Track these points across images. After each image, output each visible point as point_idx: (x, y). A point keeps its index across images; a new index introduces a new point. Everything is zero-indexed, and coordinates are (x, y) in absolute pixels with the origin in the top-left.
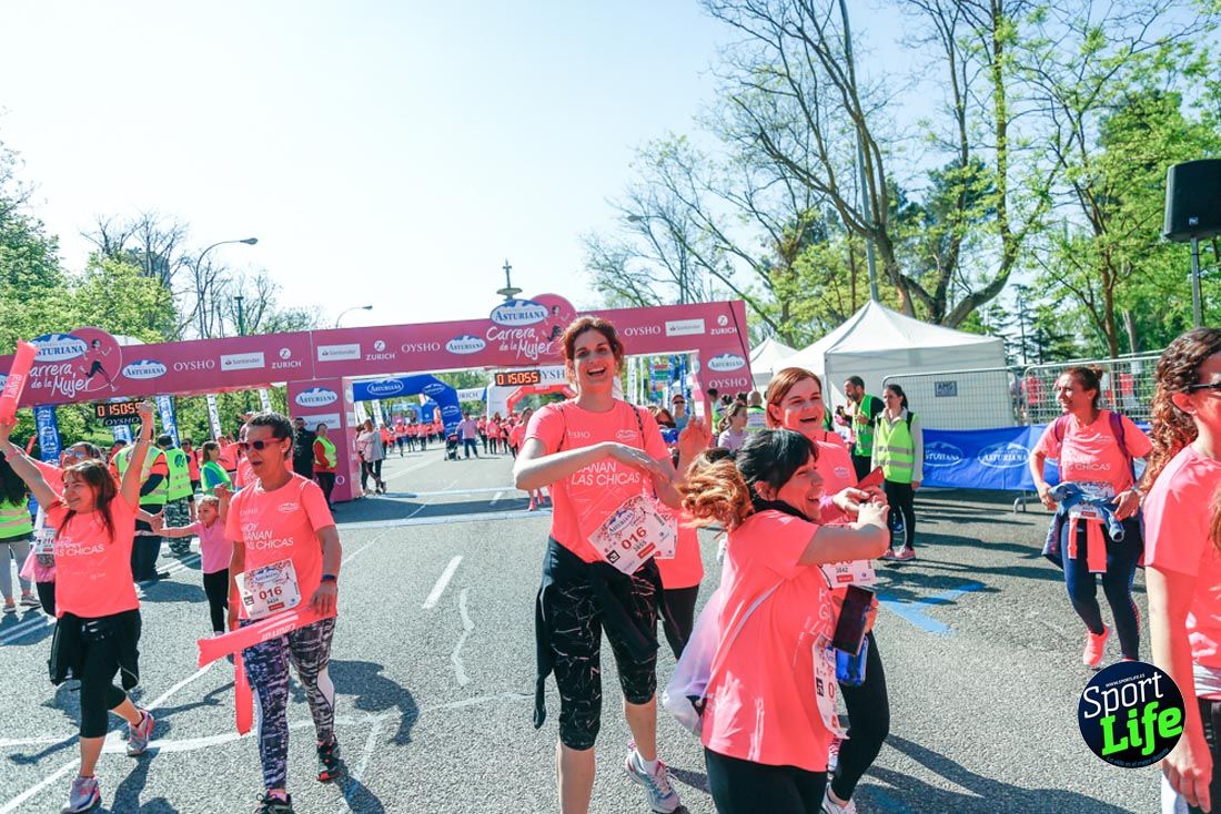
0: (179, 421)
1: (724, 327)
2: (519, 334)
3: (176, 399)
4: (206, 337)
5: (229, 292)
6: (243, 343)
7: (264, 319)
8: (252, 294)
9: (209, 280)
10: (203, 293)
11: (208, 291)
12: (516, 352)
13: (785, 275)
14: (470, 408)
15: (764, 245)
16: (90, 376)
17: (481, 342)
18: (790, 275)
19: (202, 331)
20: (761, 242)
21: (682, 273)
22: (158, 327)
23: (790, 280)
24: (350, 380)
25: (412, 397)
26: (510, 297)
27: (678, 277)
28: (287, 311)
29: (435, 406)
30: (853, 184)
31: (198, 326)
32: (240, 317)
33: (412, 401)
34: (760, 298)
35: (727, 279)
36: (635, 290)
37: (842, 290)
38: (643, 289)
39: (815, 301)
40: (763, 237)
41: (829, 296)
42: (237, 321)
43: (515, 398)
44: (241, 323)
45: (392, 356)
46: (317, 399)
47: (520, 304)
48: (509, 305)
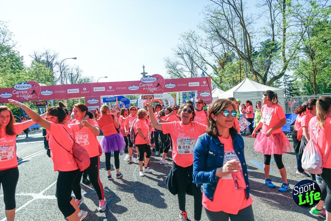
6: (73, 86)
7: (78, 79)
11: (63, 72)
12: (147, 90)
13: (222, 70)
15: (216, 62)
16: (32, 94)
17: (138, 87)
20: (214, 61)
22: (50, 81)
24: (102, 97)
27: (191, 70)
30: (241, 45)
31: (61, 81)
34: (214, 76)
35: (205, 71)
36: (179, 74)
37: (237, 75)
38: (181, 74)
39: (229, 78)
40: (216, 60)
41: (233, 76)
42: (71, 80)
43: (146, 102)
44: (72, 81)
45: (114, 90)
46: (93, 102)
47: (148, 77)
48: (145, 77)
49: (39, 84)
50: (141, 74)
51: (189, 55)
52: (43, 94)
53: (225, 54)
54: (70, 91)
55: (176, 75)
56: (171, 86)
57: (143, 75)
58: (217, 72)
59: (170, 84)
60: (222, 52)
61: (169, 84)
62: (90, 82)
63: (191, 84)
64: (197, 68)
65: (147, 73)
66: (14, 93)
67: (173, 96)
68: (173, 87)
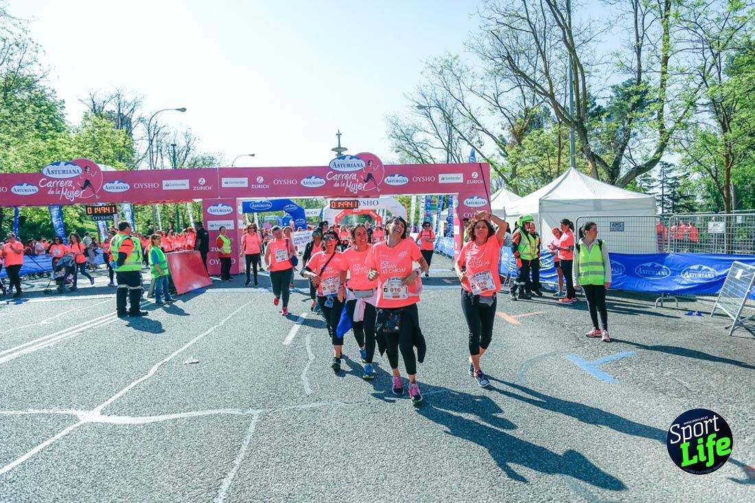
0: (135, 219)
1: (475, 179)
2: (346, 176)
3: (134, 205)
4: (153, 169)
5: (168, 141)
6: (176, 174)
7: (188, 159)
8: (181, 143)
9: (156, 132)
10: (152, 141)
11: (155, 139)
12: (344, 188)
13: (516, 148)
14: (311, 220)
15: (503, 129)
16: (83, 188)
17: (323, 180)
18: (519, 148)
19: (151, 165)
20: (501, 126)
21: (449, 143)
22: (124, 161)
23: (519, 151)
24: (241, 200)
25: (277, 212)
26: (339, 153)
27: (446, 146)
28: (202, 154)
29: (290, 219)
30: (564, 92)
31: (149, 161)
32: (174, 157)
33: (277, 214)
34: (498, 162)
35: (478, 149)
36: (419, 153)
37: (551, 160)
38: (424, 152)
39: (534, 166)
40: (504, 123)
41: (542, 163)
42: (172, 159)
43: (340, 216)
44: (174, 161)
45: (268, 186)
46: (221, 211)
47: (347, 158)
48: (339, 159)
49: (99, 165)
50: (333, 150)
51: (444, 111)
52: (106, 190)
53: (527, 110)
54: (169, 185)
55: (411, 155)
56: (398, 180)
57: (337, 153)
58: (506, 153)
59: (396, 175)
60: (519, 105)
61: (394, 176)
62: (217, 166)
63: (444, 178)
64: (461, 140)
65: (346, 149)
66: (42, 184)
67: (403, 203)
68: (403, 183)
